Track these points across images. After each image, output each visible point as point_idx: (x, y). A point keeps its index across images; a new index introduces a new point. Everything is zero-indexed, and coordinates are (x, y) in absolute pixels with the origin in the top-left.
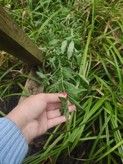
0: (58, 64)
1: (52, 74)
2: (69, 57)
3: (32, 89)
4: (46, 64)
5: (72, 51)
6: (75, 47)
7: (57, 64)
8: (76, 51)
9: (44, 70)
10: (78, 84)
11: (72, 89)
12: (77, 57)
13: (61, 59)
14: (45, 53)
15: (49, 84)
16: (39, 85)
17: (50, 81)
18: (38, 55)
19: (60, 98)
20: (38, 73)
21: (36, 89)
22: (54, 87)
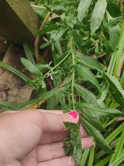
0: (66, 41)
1: (52, 65)
2: (94, 29)
3: (7, 91)
4: (42, 42)
5: (102, 17)
6: (108, 8)
7: (64, 43)
8: (110, 17)
9: (37, 55)
10: (104, 94)
11: (91, 106)
12: (112, 30)
13: (75, 35)
14: (40, 19)
15: (44, 86)
16: (22, 84)
17: (47, 80)
18: (28, 18)
19: (66, 124)
20: (23, 60)
21: (15, 92)
22: (54, 96)
